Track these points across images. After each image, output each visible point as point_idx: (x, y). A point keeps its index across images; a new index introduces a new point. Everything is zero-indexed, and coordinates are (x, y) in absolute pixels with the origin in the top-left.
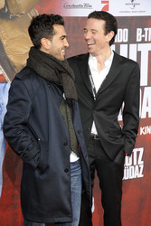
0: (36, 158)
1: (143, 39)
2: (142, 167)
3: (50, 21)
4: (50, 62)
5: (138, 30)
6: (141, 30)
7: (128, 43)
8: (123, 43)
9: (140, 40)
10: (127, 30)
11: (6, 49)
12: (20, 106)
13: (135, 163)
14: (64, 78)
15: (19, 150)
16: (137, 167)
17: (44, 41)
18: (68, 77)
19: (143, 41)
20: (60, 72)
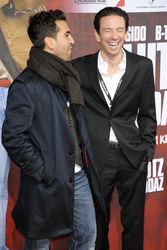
0: (41, 171)
1: (163, 37)
2: (162, 179)
3: (51, 17)
4: (55, 64)
5: (157, 27)
6: (160, 27)
7: (146, 42)
8: (140, 42)
9: (160, 39)
10: (144, 27)
11: (11, 49)
12: (22, 112)
13: (154, 175)
14: (69, 82)
15: (21, 161)
16: (156, 179)
17: (47, 40)
18: (74, 81)
19: (163, 40)
20: (65, 75)
